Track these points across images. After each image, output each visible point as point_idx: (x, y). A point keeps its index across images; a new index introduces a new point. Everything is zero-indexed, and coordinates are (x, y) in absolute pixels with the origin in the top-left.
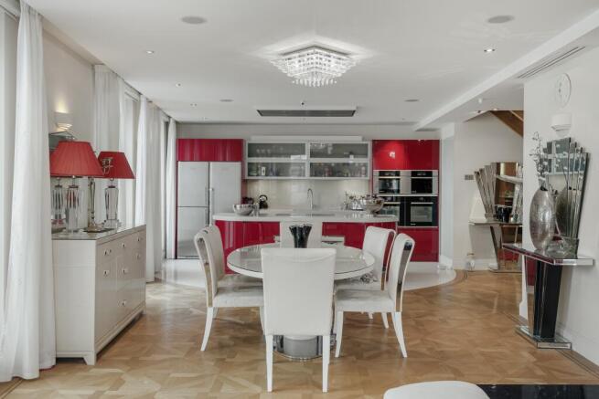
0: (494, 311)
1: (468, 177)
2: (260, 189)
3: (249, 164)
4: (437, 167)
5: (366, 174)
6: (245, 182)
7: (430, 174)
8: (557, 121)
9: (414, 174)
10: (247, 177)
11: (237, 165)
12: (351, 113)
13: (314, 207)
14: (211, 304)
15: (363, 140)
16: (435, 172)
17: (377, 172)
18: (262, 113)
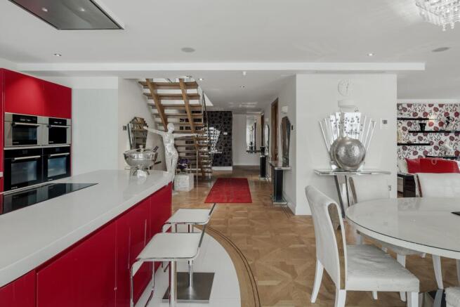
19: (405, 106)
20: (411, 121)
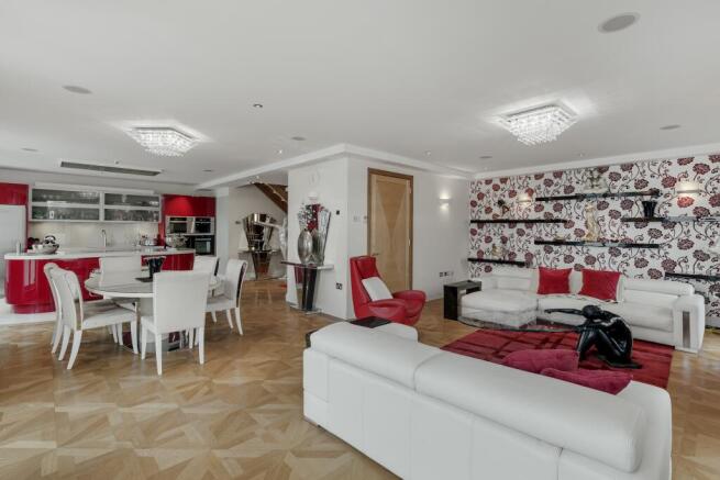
0: (270, 302)
1: (237, 223)
2: (46, 229)
3: (34, 208)
4: (213, 214)
5: (157, 219)
6: (28, 223)
7: (208, 220)
8: (312, 194)
9: (197, 220)
10: (30, 219)
11: (21, 209)
12: (155, 174)
13: (107, 244)
14: (79, 328)
15: (156, 193)
16: (212, 219)
17: (168, 218)
18: (63, 164)
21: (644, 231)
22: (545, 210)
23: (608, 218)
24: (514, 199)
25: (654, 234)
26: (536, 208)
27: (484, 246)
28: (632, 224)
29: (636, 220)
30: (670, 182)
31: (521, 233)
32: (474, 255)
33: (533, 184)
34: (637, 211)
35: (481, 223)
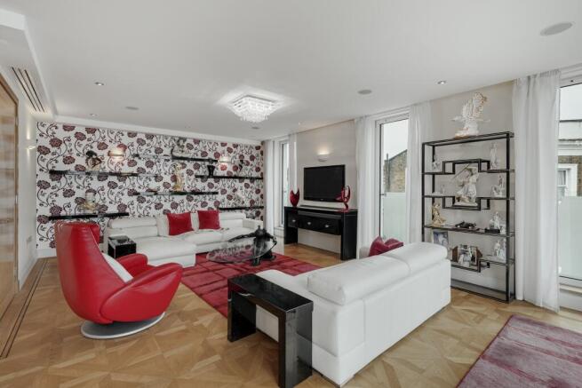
19: (191, 142)
20: (199, 163)
21: (206, 184)
22: (138, 165)
23: (186, 175)
24: (105, 152)
25: (211, 186)
26: (129, 163)
27: (61, 201)
28: (199, 179)
29: (202, 177)
30: (217, 155)
31: (112, 185)
32: (46, 212)
33: (126, 140)
34: (203, 171)
35: (56, 174)
